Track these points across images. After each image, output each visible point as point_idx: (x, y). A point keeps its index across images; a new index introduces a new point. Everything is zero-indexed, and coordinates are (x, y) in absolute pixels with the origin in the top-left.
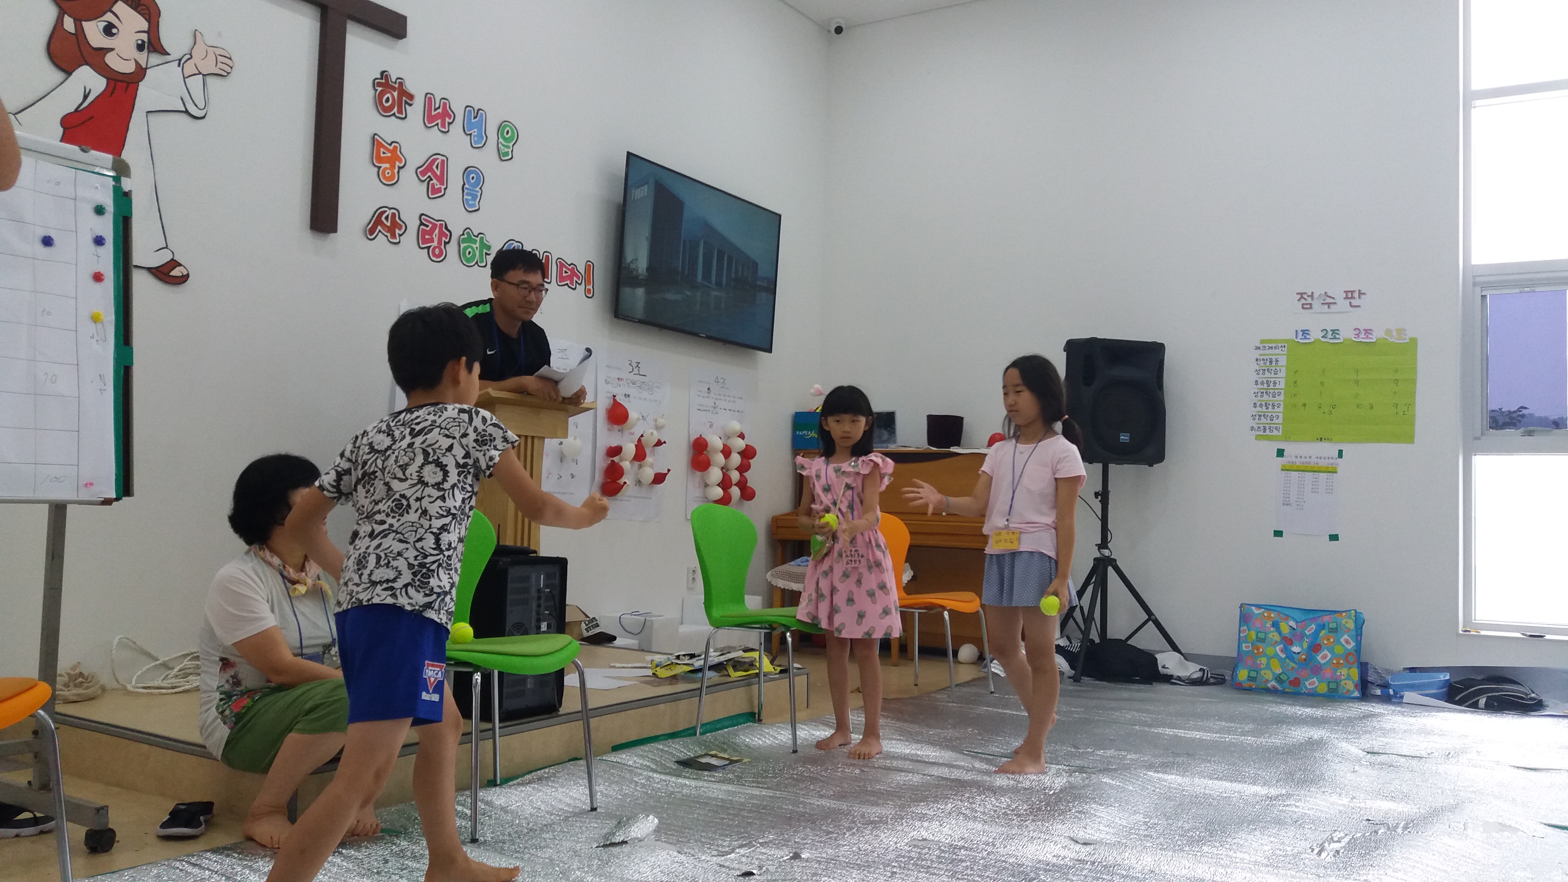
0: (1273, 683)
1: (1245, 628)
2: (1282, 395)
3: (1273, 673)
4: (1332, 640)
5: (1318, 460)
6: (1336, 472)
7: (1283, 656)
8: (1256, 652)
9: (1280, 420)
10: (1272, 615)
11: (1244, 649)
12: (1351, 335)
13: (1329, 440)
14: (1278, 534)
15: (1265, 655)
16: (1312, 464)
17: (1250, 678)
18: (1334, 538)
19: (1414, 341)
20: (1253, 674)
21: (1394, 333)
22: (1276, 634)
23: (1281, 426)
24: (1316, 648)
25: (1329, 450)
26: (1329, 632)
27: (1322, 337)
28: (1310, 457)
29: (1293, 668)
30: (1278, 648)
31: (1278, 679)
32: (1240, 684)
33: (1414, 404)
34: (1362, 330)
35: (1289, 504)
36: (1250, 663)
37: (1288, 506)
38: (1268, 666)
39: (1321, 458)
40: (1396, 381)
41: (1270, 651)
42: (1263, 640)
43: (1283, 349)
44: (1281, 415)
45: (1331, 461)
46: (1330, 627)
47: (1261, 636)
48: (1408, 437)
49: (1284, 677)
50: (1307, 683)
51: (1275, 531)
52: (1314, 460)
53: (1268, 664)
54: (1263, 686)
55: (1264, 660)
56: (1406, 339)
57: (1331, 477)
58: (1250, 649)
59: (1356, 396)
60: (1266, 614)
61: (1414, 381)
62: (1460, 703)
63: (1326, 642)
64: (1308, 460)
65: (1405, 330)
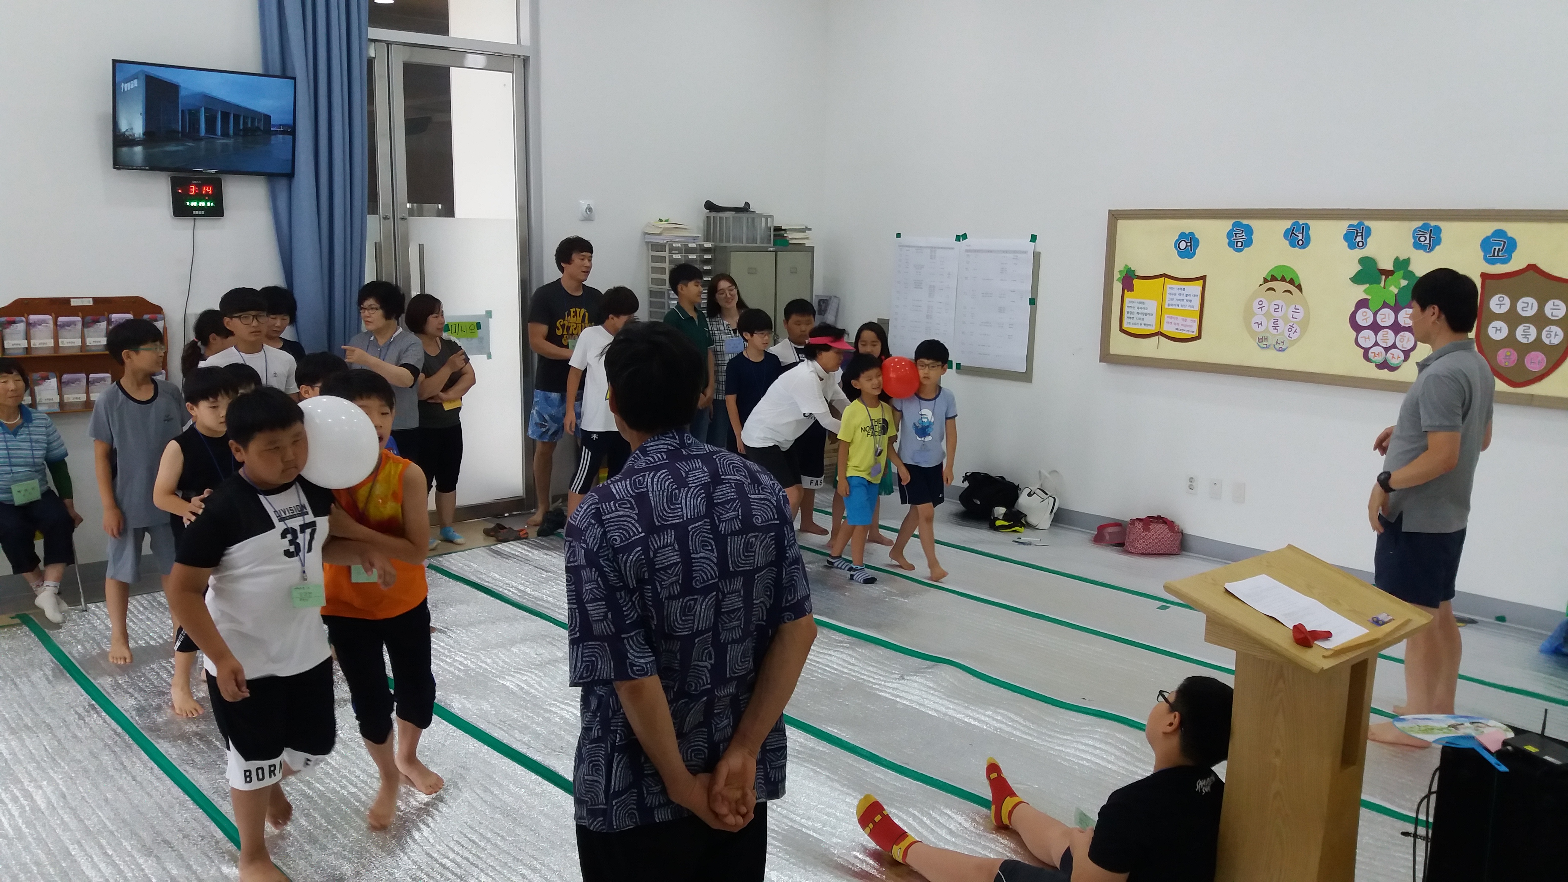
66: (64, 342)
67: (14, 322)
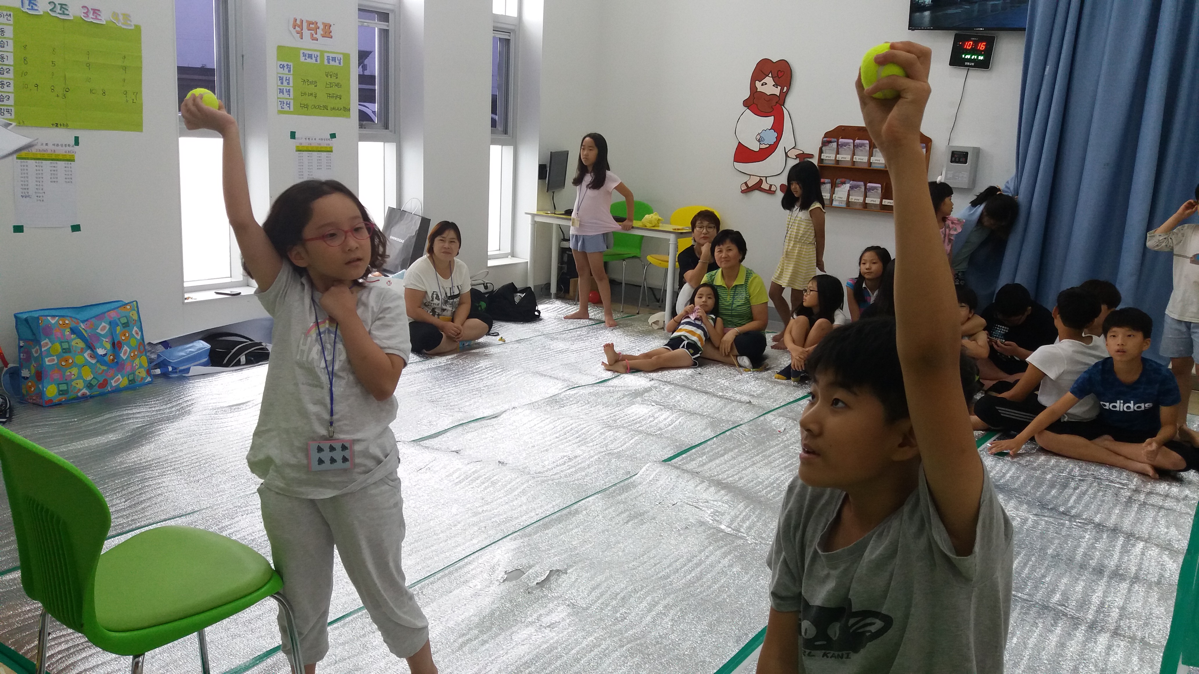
0: (85, 391)
1: (47, 341)
2: (11, 72)
3: (84, 381)
4: (127, 335)
5: (56, 148)
6: (73, 161)
7: (94, 361)
8: (63, 363)
9: (11, 102)
10: (67, 322)
11: (47, 363)
12: (81, 13)
13: (66, 126)
14: (18, 229)
15: (76, 365)
16: (49, 152)
17: (61, 392)
18: (76, 228)
19: (138, 28)
20: (63, 387)
21: (121, 18)
22: (78, 340)
23: (12, 108)
24: (116, 346)
25: (65, 136)
26: (124, 327)
27: (51, 10)
28: (47, 144)
29: (103, 371)
30: (86, 355)
31: (89, 386)
32: (51, 400)
33: (141, 92)
34: (90, 9)
35: (29, 196)
36: (56, 376)
37: (28, 198)
38: (80, 377)
39: (58, 145)
40: (125, 68)
41: (79, 359)
42: (67, 351)
43: (9, 18)
44: (12, 96)
45: (68, 148)
46: (123, 322)
47: (65, 346)
48: (137, 126)
49: (94, 382)
50: (113, 382)
51: (14, 227)
52: (50, 147)
53: (80, 373)
54: (74, 396)
55: (75, 371)
56: (131, 26)
57: (69, 166)
58: (56, 361)
59: (89, 80)
60: (61, 322)
61: (139, 69)
62: (227, 365)
63: (123, 338)
64: (45, 147)
65: (129, 16)
66: (857, 158)
67: (831, 142)
